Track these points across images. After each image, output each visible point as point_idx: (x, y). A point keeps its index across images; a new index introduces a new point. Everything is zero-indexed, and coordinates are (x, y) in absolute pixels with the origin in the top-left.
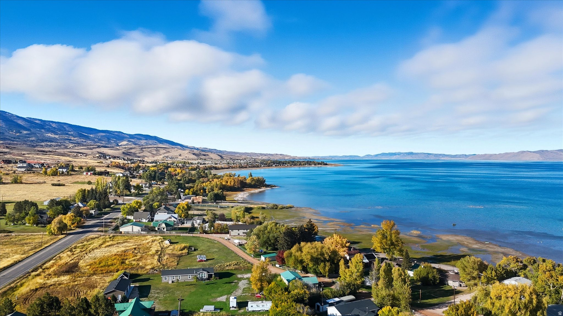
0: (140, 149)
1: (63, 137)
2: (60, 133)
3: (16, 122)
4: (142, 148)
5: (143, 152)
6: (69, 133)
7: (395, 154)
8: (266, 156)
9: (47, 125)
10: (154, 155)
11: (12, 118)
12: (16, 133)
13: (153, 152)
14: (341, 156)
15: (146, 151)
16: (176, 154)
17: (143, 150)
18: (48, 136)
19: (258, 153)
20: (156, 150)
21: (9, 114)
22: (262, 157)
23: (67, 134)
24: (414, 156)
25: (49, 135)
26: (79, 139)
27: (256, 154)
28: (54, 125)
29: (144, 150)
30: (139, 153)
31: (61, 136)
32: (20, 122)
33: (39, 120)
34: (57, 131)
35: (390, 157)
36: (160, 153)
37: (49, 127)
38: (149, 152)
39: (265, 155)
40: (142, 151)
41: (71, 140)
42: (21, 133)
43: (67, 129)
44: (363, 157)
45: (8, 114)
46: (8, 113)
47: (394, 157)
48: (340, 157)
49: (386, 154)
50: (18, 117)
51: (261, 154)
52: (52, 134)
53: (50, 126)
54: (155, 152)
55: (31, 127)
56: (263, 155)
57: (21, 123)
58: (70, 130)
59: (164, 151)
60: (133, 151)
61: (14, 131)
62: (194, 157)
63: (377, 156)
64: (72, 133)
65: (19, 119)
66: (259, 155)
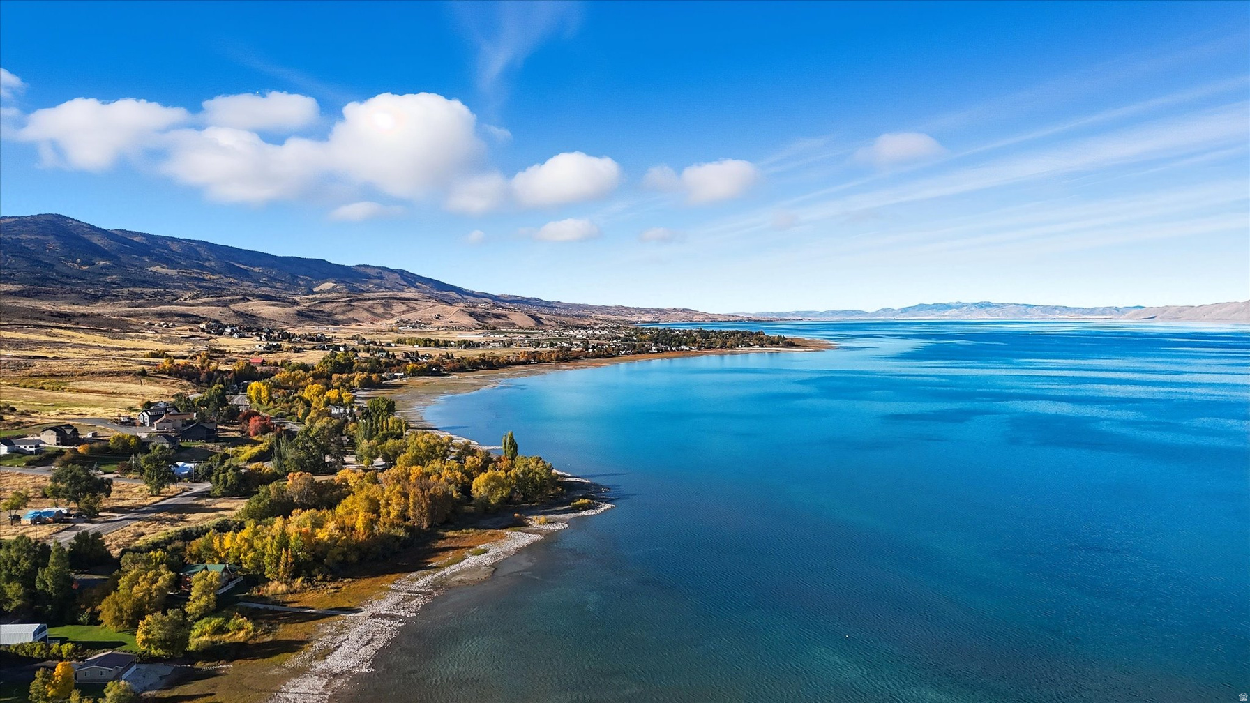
0: (345, 302)
1: (186, 273)
2: (185, 264)
3: (88, 240)
4: (351, 301)
5: (351, 310)
6: (206, 264)
7: (948, 307)
8: (649, 315)
9: (160, 246)
10: (377, 317)
11: (79, 230)
12: (81, 264)
13: (375, 311)
14: (822, 311)
15: (359, 306)
16: (430, 315)
17: (352, 305)
18: (152, 271)
19: (631, 307)
20: (384, 306)
21: (74, 223)
22: (640, 315)
23: (201, 267)
24: (993, 310)
25: (158, 269)
26: (222, 278)
27: (627, 308)
28: (175, 247)
29: (355, 304)
30: (343, 313)
31: (183, 272)
32: (97, 240)
33: (143, 235)
34: (179, 259)
35: (938, 313)
36: (392, 312)
37: (162, 250)
38: (366, 310)
39: (648, 312)
40: (350, 308)
41: (203, 280)
42: (94, 264)
43: (204, 255)
44: (873, 314)
45: (70, 221)
46: (73, 219)
47: (946, 314)
48: (821, 314)
49: (928, 307)
50: (93, 228)
51: (639, 310)
52: (163, 267)
53: (167, 248)
54: (380, 310)
55: (120, 251)
56: (643, 312)
57: (98, 243)
58: (210, 258)
59: (404, 308)
60: (327, 307)
61: (79, 260)
62: (472, 321)
63: (906, 312)
64: (213, 264)
65: (94, 234)
66: (634, 311)
